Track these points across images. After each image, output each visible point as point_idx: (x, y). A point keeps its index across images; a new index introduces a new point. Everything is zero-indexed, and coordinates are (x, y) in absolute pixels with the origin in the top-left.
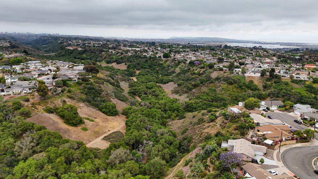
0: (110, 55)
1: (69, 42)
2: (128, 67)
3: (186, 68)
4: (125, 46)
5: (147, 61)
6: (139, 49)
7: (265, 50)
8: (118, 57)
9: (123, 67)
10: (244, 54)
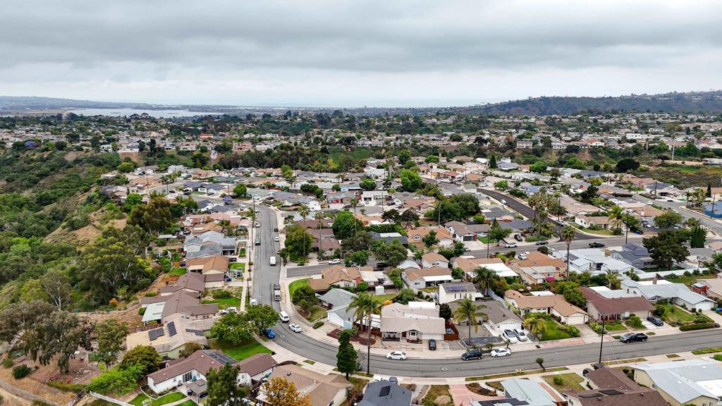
3: (8, 155)
7: (153, 120)
10: (113, 128)
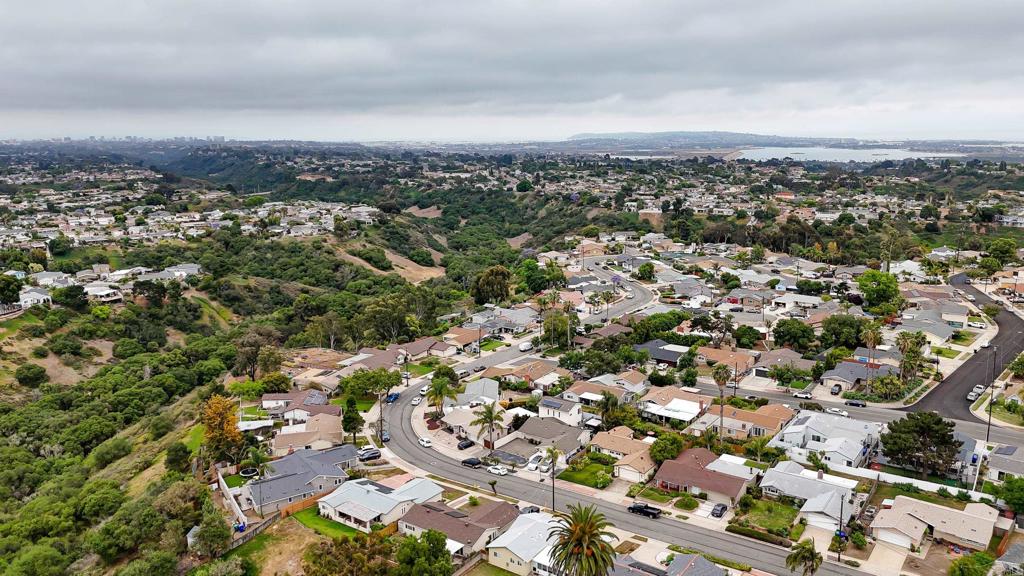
0: (402, 191)
1: (289, 163)
2: (444, 213)
3: (556, 207)
4: (433, 168)
5: (482, 199)
6: (468, 175)
8: (421, 194)
9: (433, 213)
